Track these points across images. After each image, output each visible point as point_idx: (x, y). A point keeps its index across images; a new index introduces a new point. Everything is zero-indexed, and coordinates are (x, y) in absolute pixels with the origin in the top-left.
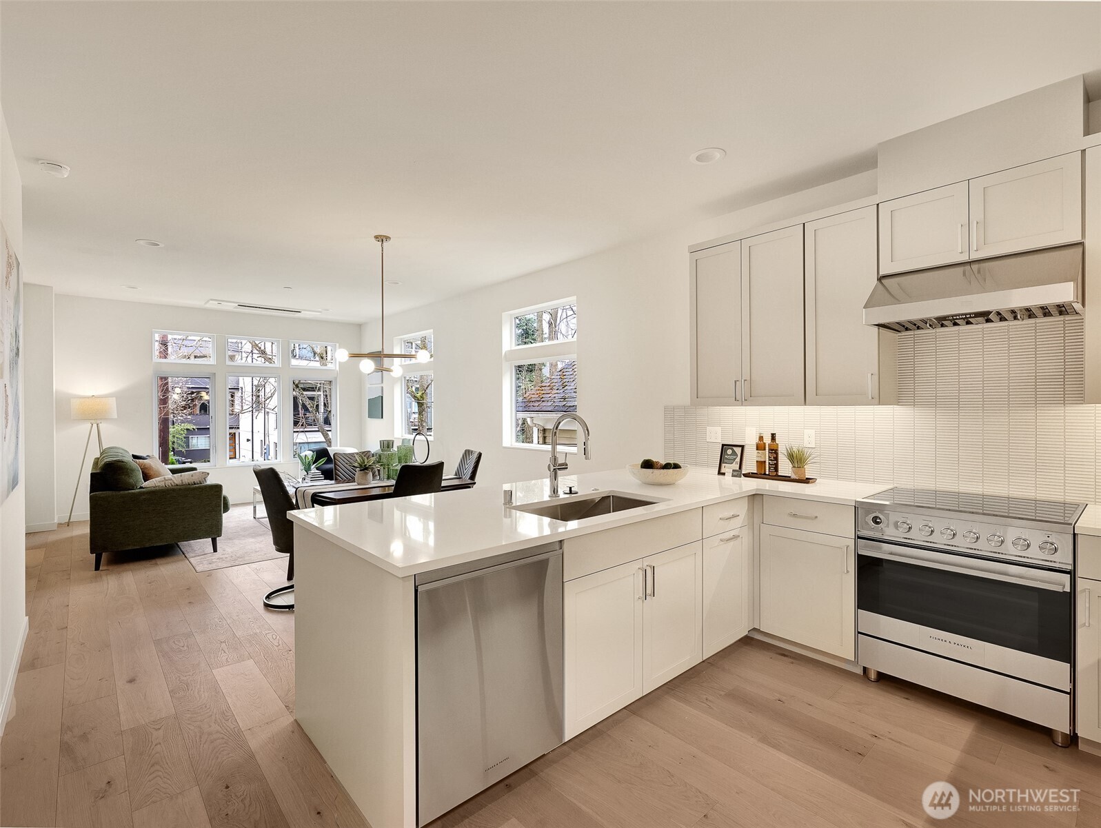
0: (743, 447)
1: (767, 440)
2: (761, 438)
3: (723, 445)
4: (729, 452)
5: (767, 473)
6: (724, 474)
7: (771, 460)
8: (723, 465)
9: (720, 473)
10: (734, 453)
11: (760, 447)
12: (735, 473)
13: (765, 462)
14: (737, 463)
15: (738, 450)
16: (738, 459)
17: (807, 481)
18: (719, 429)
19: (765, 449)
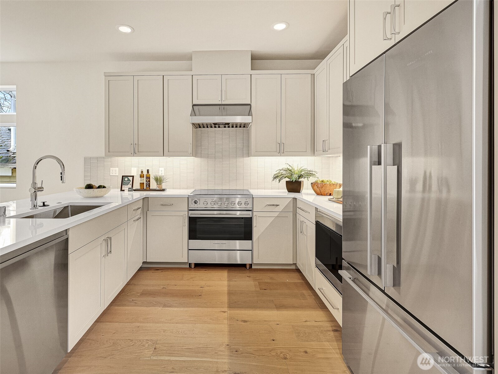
0: (133, 177)
1: (145, 173)
2: (142, 172)
3: (123, 176)
4: (126, 179)
5: (145, 188)
6: (124, 190)
7: (147, 182)
8: (123, 186)
9: (121, 190)
10: (129, 180)
11: (142, 176)
12: (130, 190)
13: (144, 183)
14: (130, 185)
15: (131, 178)
16: (131, 183)
17: (163, 190)
18: (117, 169)
19: (144, 177)
